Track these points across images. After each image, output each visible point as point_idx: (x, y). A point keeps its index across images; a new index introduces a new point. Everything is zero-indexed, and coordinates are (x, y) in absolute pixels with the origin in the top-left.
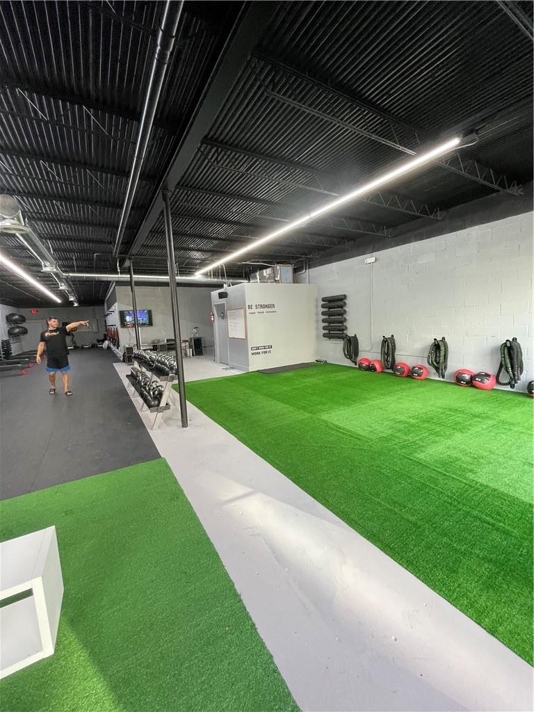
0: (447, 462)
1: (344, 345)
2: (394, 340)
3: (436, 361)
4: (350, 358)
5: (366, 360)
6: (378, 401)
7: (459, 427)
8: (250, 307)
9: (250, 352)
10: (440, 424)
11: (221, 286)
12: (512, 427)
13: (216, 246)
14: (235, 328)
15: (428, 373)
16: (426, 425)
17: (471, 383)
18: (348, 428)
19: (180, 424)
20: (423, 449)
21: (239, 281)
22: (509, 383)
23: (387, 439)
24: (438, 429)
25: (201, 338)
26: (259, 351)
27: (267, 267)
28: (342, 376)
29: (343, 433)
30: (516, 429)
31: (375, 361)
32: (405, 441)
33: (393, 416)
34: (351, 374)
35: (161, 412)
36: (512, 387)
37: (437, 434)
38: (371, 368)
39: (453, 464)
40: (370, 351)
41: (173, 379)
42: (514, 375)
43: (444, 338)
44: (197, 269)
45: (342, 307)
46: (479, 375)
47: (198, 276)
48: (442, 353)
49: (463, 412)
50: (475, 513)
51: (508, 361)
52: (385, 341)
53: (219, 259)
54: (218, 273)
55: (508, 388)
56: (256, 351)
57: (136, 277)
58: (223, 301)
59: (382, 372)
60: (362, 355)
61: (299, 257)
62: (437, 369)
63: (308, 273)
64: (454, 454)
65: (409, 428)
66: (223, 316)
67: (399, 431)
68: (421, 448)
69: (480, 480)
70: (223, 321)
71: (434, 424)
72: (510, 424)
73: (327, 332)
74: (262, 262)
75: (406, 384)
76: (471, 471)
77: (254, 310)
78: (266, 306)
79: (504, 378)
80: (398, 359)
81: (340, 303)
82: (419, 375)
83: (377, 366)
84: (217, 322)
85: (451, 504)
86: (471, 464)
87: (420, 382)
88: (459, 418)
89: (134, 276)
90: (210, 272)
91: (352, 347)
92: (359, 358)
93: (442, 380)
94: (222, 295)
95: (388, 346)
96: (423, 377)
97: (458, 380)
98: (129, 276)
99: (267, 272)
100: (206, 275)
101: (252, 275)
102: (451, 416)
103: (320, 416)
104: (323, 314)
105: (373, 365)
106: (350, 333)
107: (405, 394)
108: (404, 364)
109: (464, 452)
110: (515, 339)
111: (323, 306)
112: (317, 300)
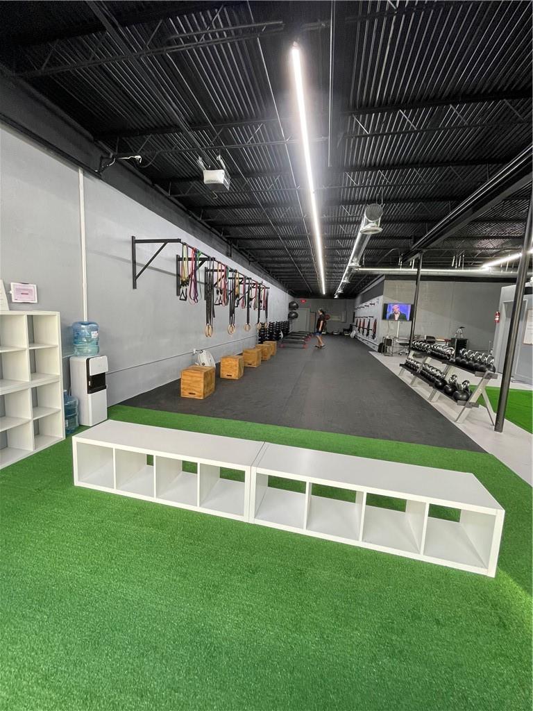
19: (494, 426)
35: (469, 407)
41: (490, 377)
44: (485, 261)
47: (487, 269)
57: (424, 271)
89: (421, 270)
90: (505, 264)
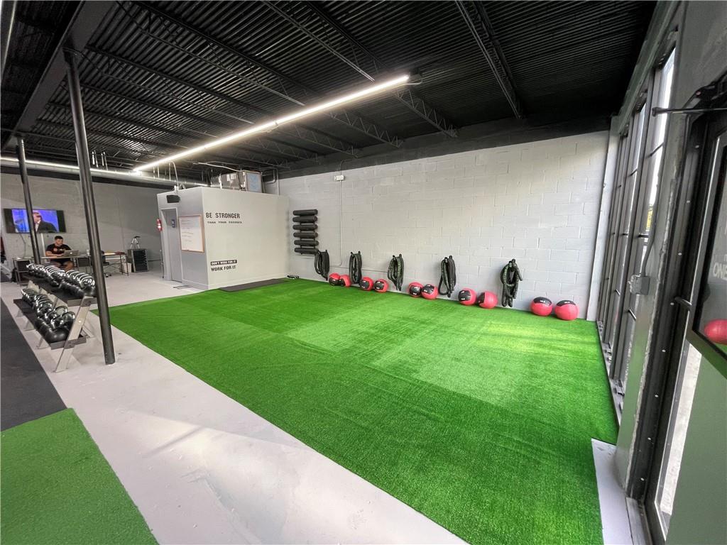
0: (397, 365)
1: (316, 260)
2: (360, 256)
3: (394, 275)
4: (322, 274)
5: (336, 275)
6: (344, 315)
7: (409, 334)
8: (209, 215)
9: (209, 267)
10: (395, 332)
11: (171, 188)
12: (446, 330)
13: (162, 138)
14: (190, 239)
15: (388, 286)
16: (383, 334)
17: (420, 295)
18: (313, 343)
19: (103, 359)
20: (379, 356)
21: (195, 184)
22: (447, 293)
23: (349, 351)
24: (393, 337)
25: (144, 250)
26: (220, 266)
27: (232, 172)
28: (312, 291)
29: (308, 350)
30: (449, 331)
31: (343, 276)
32: (365, 350)
33: (355, 328)
34: (320, 289)
35: (71, 347)
36: (449, 296)
37: (391, 341)
38: (340, 283)
39: (402, 367)
40: (340, 267)
41: (89, 303)
42: (450, 286)
43: (400, 255)
44: (136, 164)
45: (313, 222)
46: (426, 287)
47: (138, 173)
48: (399, 269)
49: (413, 320)
50: (415, 407)
51: (446, 275)
52: (353, 257)
53: (167, 155)
54: (168, 171)
55: (446, 297)
56: (217, 266)
57: (30, 163)
58: (172, 206)
59: (350, 286)
60: (333, 271)
61: (267, 166)
62: (395, 282)
63: (278, 184)
64: (403, 357)
65: (369, 338)
66: (174, 223)
67: (361, 341)
68: (378, 356)
69: (421, 378)
70: (174, 231)
71: (390, 333)
72: (446, 327)
73: (298, 246)
74: (224, 165)
75: (370, 297)
76: (415, 371)
77: (214, 218)
78: (230, 216)
79: (444, 290)
80: (364, 274)
81: (312, 218)
82: (381, 288)
83: (346, 281)
84: (166, 232)
85: (398, 403)
86: (415, 365)
87: (381, 295)
88: (409, 325)
89: (26, 161)
90: (156, 170)
91: (323, 262)
92: (330, 274)
93: (399, 292)
94: (171, 199)
95: (356, 262)
96: (384, 290)
97: (411, 292)
98: (17, 160)
99: (231, 178)
100: (150, 172)
101: (213, 178)
102: (404, 323)
103: (287, 334)
104: (295, 228)
105: (342, 279)
106: (322, 249)
107: (368, 306)
108: (369, 278)
109: (411, 355)
110: (451, 257)
111: (294, 220)
112: (288, 213)
